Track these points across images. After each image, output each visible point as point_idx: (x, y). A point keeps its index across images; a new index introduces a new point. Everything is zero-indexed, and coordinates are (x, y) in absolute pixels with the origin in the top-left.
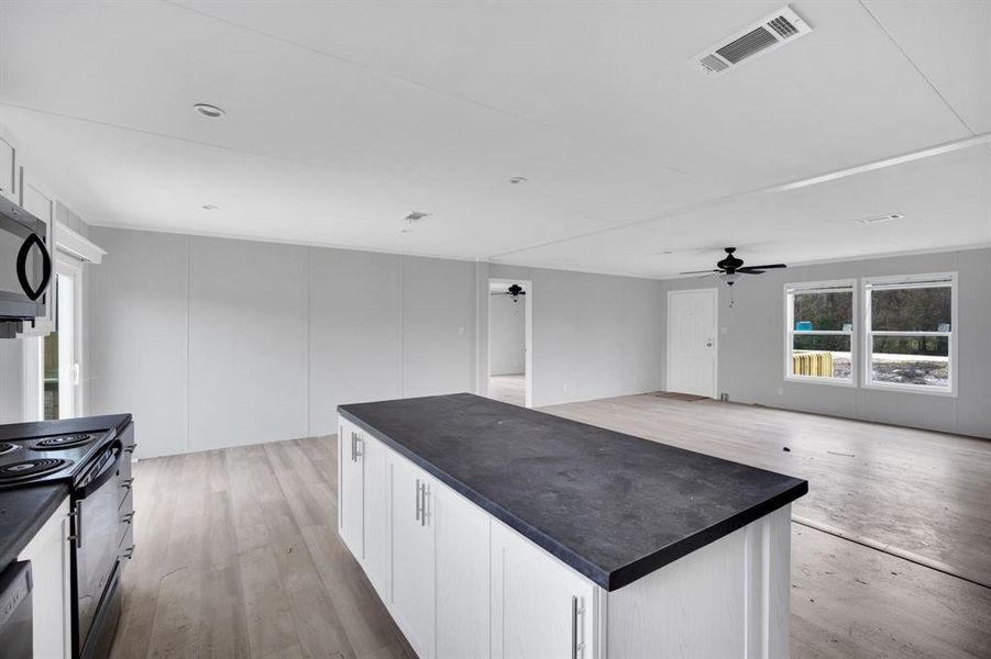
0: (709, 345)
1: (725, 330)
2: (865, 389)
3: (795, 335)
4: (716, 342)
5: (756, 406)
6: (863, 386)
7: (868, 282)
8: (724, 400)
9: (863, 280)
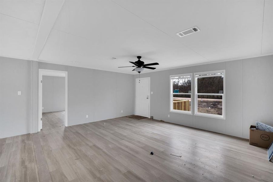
0: (147, 98)
1: (152, 93)
2: (195, 116)
3: (174, 95)
4: (150, 97)
5: (162, 121)
6: (194, 115)
7: (196, 75)
8: (152, 119)
9: (194, 73)
